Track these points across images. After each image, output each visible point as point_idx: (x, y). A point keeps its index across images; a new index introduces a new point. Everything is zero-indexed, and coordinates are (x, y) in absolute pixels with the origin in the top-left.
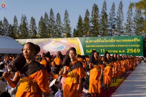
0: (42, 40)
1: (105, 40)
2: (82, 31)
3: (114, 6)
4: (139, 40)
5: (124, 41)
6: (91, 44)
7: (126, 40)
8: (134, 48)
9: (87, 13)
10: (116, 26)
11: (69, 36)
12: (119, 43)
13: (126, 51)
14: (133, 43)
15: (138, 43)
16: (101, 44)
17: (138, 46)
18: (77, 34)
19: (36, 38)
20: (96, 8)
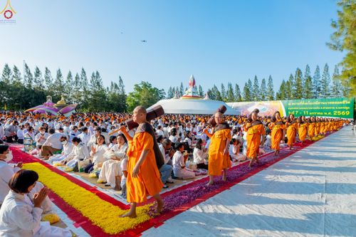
0: (247, 103)
1: (309, 102)
2: (285, 94)
3: (318, 68)
4: (349, 102)
5: (331, 103)
6: (293, 106)
7: (333, 103)
8: (342, 110)
9: (291, 77)
10: (321, 89)
11: (272, 99)
12: (325, 106)
13: (332, 113)
14: (342, 105)
15: (347, 105)
16: (304, 106)
17: (347, 108)
18: (279, 98)
19: (241, 101)
20: (299, 72)
